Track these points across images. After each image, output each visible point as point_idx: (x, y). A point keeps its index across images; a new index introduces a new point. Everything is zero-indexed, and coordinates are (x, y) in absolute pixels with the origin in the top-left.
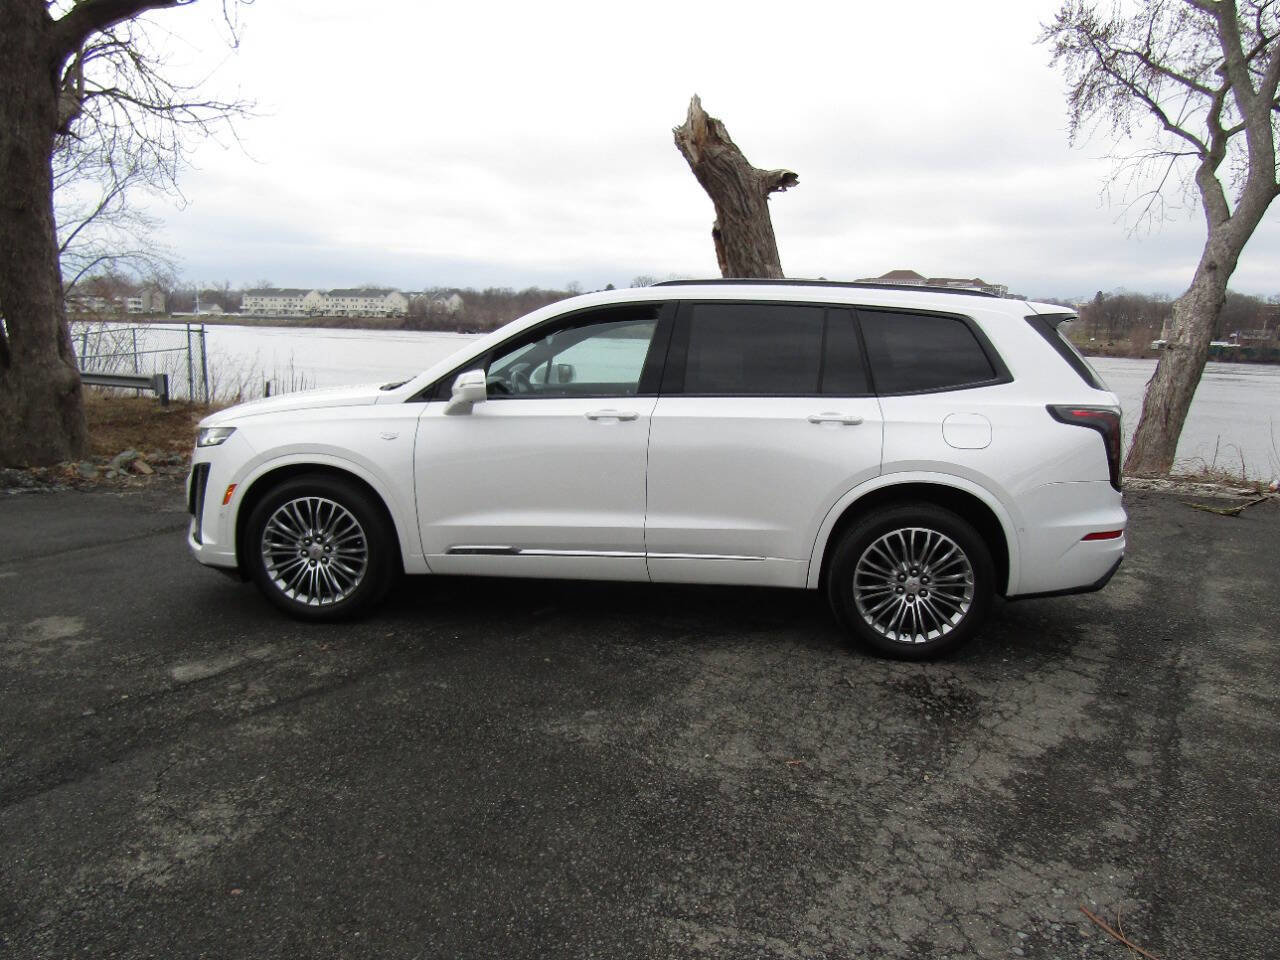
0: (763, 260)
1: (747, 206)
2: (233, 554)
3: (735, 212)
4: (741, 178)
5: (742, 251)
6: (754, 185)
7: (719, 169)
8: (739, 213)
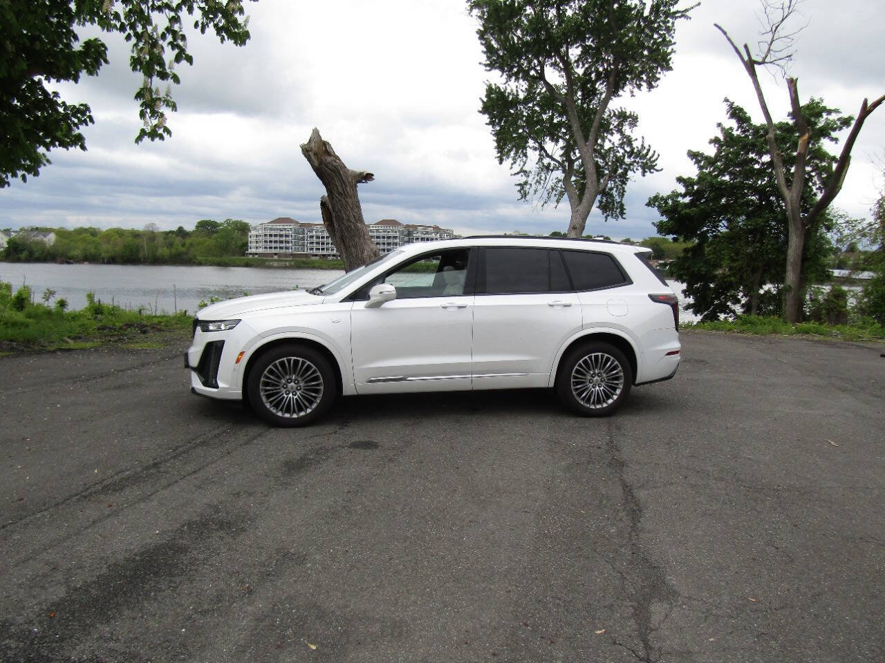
0: (356, 221)
1: (346, 191)
2: (241, 392)
3: (340, 194)
4: (342, 175)
6: (350, 180)
7: (330, 169)
8: (342, 195)
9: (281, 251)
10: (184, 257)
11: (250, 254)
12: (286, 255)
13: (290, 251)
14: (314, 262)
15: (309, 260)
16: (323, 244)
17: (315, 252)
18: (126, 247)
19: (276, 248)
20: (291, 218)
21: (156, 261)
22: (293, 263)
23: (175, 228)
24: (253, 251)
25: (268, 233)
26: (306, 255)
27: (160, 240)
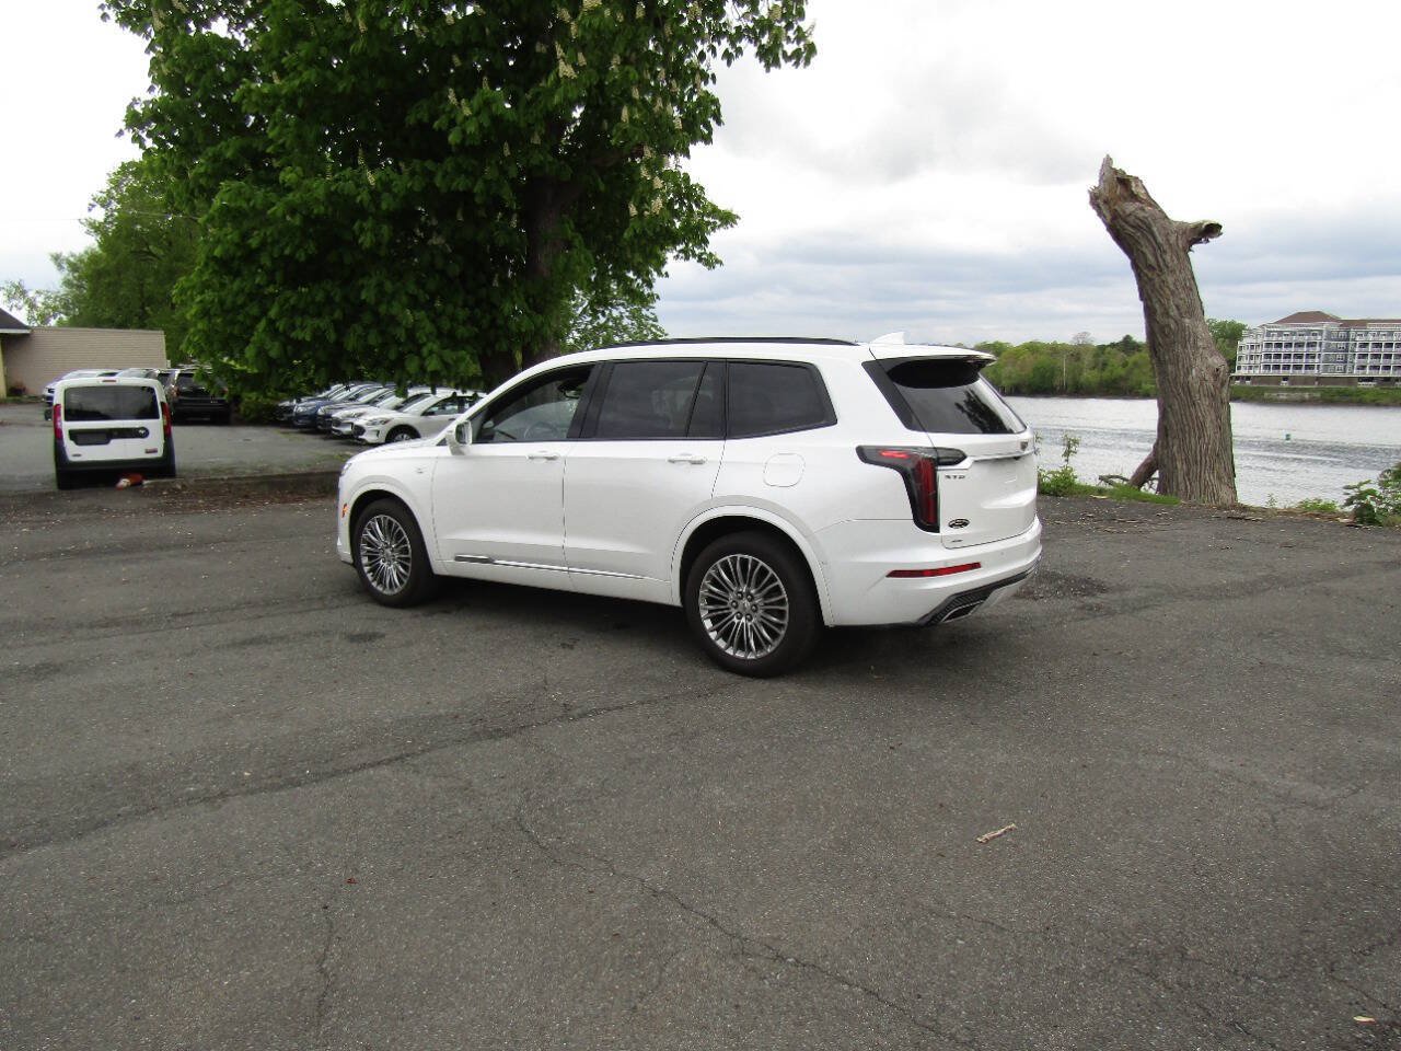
0: (1181, 314)
1: (1164, 260)
2: (350, 553)
3: (1150, 267)
4: (1157, 234)
5: (1157, 306)
6: (1173, 239)
7: (1133, 227)
9: (1298, 373)
10: (1122, 384)
11: (1238, 378)
12: (1306, 380)
13: (1316, 371)
14: (1366, 391)
15: (1352, 388)
16: (1388, 356)
17: (1368, 373)
18: (1036, 369)
19: (1287, 367)
20: (1326, 312)
21: (1079, 391)
22: (1318, 395)
23: (1118, 339)
24: (1243, 372)
25: (1274, 339)
26: (1350, 380)
27: (1087, 359)
